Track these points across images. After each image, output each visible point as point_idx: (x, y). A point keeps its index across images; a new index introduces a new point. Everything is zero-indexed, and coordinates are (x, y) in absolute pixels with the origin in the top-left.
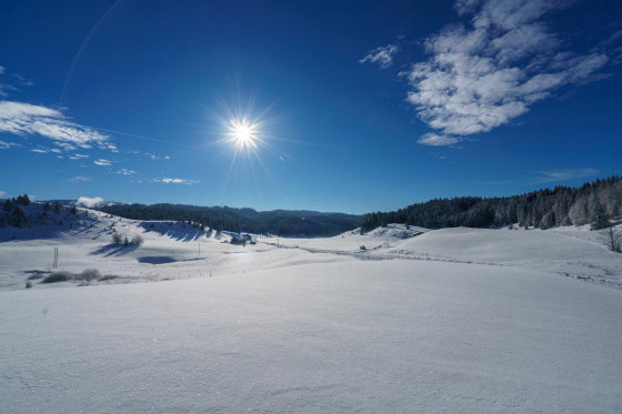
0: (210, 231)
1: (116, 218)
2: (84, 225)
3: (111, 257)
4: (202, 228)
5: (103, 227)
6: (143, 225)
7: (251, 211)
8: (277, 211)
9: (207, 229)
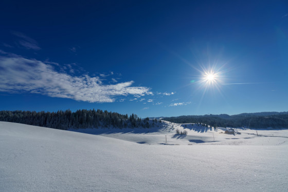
0: (211, 127)
1: (173, 123)
2: (164, 127)
3: (179, 139)
4: (207, 126)
5: (170, 127)
6: (182, 126)
7: (227, 116)
8: (243, 114)
9: (209, 126)
